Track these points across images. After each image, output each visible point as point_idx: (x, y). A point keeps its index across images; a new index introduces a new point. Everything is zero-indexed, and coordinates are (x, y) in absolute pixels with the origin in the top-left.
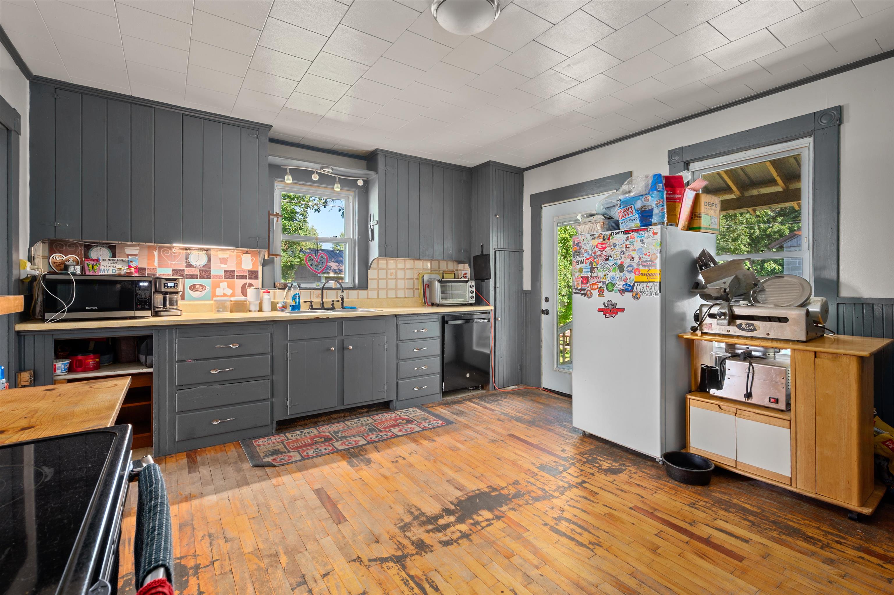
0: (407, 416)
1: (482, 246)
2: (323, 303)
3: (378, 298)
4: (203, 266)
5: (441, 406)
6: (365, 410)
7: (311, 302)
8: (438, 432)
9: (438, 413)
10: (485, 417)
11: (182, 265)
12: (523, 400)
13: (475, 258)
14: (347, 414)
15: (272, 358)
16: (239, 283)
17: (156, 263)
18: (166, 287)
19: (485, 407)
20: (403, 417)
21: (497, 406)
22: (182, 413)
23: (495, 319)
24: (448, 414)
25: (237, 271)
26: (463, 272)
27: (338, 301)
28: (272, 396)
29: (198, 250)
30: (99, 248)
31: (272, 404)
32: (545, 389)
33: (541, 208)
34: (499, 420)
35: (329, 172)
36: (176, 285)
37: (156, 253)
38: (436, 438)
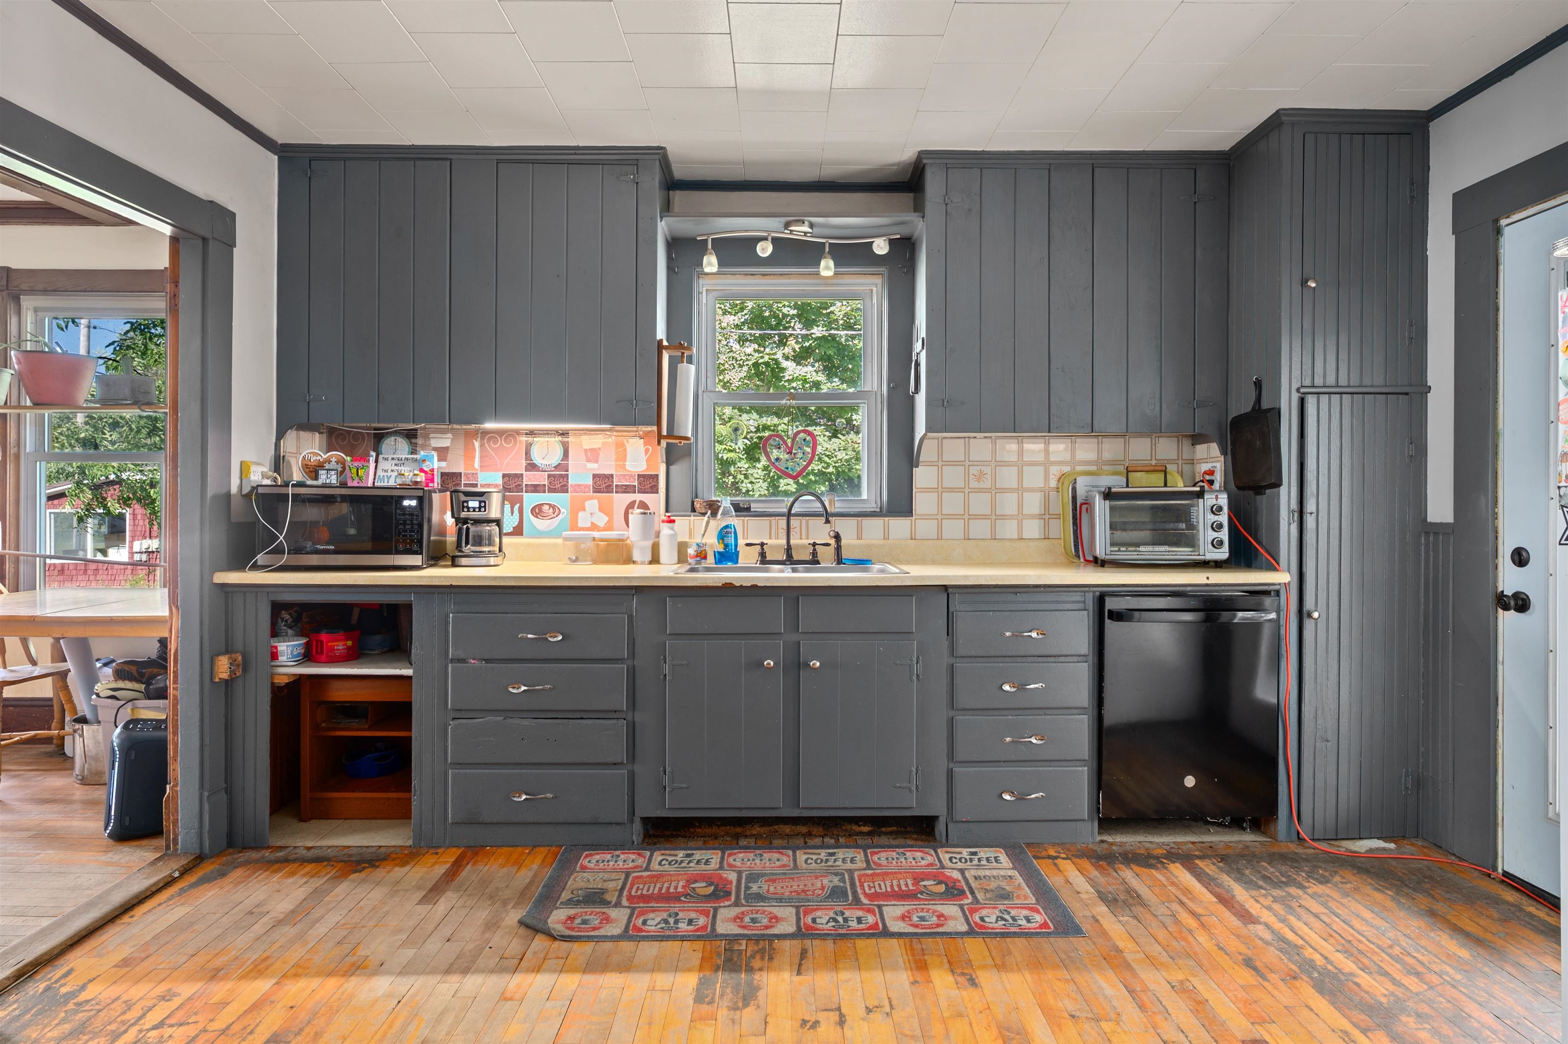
0: (962, 871)
1: (1258, 384)
2: (789, 549)
3: (940, 538)
4: (555, 467)
5: (1086, 864)
6: (866, 829)
7: (762, 544)
8: (1010, 953)
9: (1054, 880)
10: (1202, 938)
11: (519, 467)
12: (1390, 904)
13: (1238, 423)
14: (816, 830)
15: (632, 673)
16: (621, 500)
17: (477, 464)
18: (466, 510)
19: (1226, 901)
20: (948, 872)
21: (1276, 906)
22: (458, 766)
23: (1302, 614)
24: (1084, 896)
25: (616, 475)
26: (1205, 467)
27: (828, 545)
28: (632, 756)
29: (547, 434)
30: (393, 438)
31: (632, 776)
32: (1512, 881)
33: (1498, 232)
34: (1249, 963)
35: (805, 233)
36: (483, 504)
37: (477, 444)
38: (983, 977)
